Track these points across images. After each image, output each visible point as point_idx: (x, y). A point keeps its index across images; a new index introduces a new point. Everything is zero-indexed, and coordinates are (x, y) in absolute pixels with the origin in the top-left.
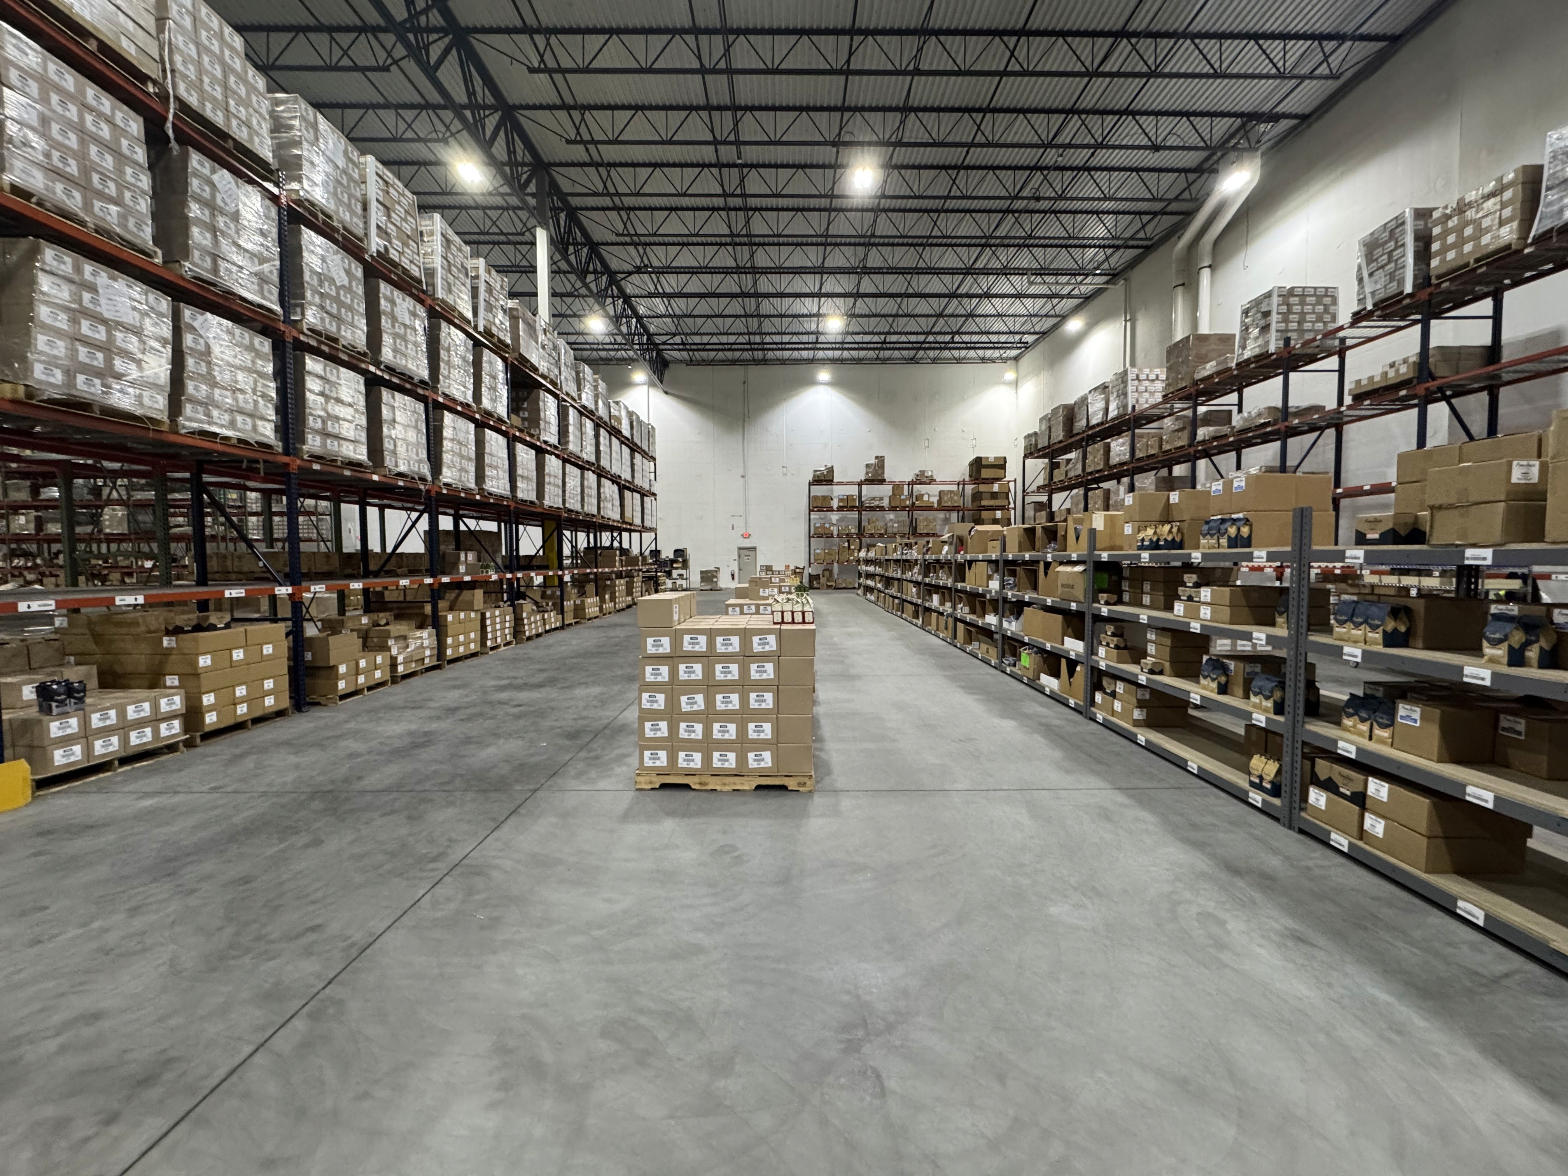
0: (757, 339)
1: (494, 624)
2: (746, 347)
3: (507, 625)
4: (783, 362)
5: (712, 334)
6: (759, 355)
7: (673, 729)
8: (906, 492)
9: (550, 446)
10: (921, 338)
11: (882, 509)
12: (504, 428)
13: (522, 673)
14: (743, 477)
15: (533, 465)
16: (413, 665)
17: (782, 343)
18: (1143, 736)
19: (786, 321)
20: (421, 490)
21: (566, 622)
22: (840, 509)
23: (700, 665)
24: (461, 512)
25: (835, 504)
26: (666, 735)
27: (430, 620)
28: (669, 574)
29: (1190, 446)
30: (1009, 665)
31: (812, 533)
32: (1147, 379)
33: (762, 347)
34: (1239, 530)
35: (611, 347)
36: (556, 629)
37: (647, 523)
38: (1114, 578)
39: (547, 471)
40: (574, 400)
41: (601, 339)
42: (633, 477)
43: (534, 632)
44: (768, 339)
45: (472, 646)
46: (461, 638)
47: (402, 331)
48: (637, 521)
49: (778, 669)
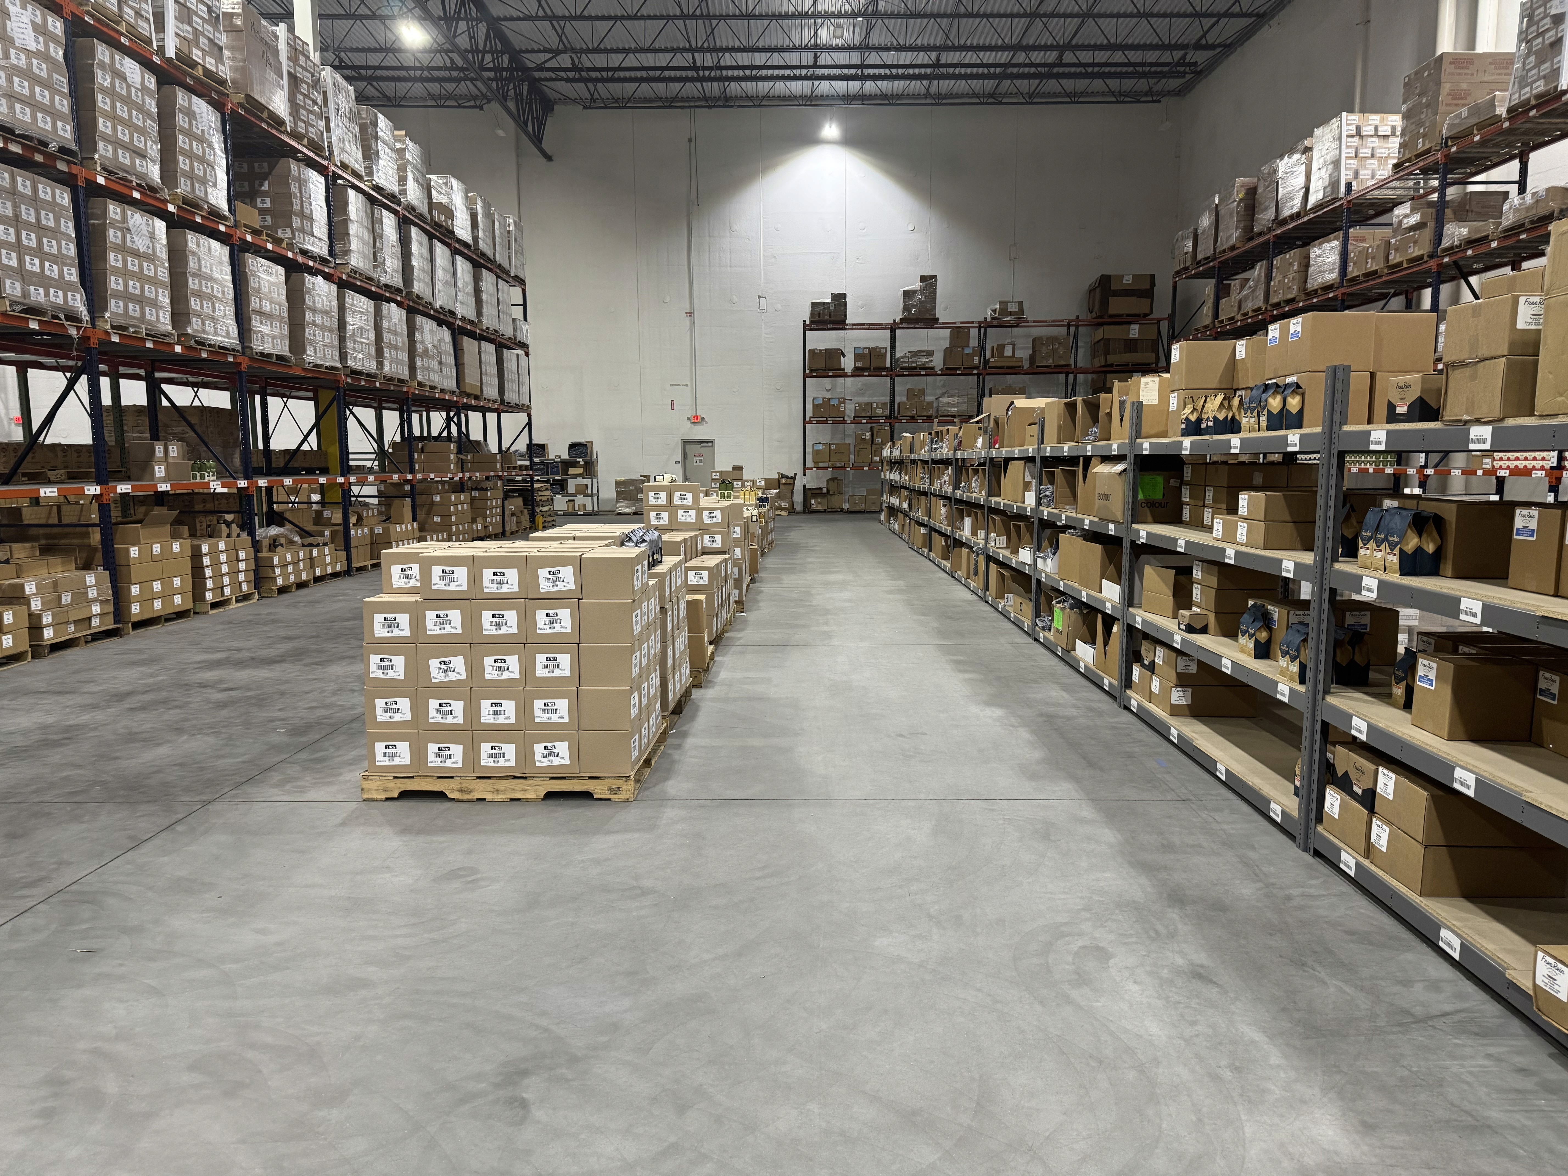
0: (708, 60)
1: (216, 564)
2: (690, 73)
3: (242, 566)
4: (758, 101)
5: (627, 51)
6: (713, 88)
7: (419, 709)
8: (974, 342)
9: (313, 258)
10: (1003, 57)
11: (929, 371)
12: (222, 228)
13: (254, 642)
14: (690, 314)
15: (281, 295)
16: (72, 628)
17: (752, 67)
18: (1178, 728)
19: (758, 25)
20: (70, 337)
21: (355, 565)
22: (858, 372)
23: (458, 613)
24: (157, 375)
25: (848, 363)
26: (409, 718)
27: (99, 556)
28: (562, 487)
29: (1431, 256)
30: (1043, 628)
31: (809, 414)
32: (1376, 135)
33: (719, 75)
34: (1284, 401)
35: (446, 74)
36: (335, 575)
37: (511, 396)
38: (1173, 483)
39: (309, 302)
40: (359, 177)
41: (425, 60)
42: (479, 313)
43: (292, 579)
44: (727, 60)
45: (178, 600)
46: (157, 586)
47: (23, 62)
48: (491, 391)
49: (578, 619)
